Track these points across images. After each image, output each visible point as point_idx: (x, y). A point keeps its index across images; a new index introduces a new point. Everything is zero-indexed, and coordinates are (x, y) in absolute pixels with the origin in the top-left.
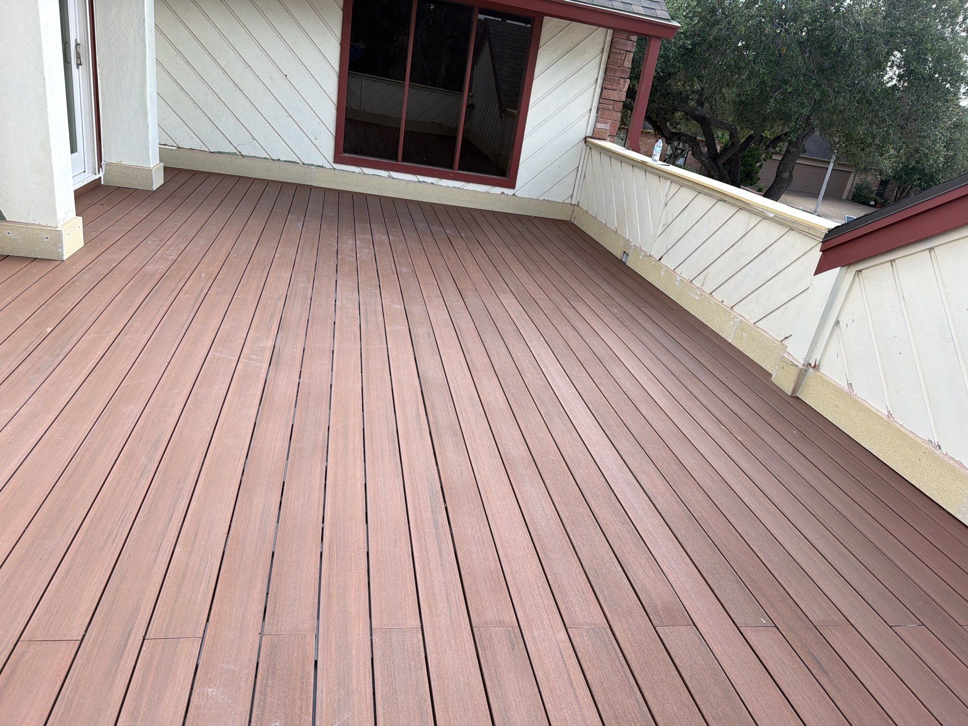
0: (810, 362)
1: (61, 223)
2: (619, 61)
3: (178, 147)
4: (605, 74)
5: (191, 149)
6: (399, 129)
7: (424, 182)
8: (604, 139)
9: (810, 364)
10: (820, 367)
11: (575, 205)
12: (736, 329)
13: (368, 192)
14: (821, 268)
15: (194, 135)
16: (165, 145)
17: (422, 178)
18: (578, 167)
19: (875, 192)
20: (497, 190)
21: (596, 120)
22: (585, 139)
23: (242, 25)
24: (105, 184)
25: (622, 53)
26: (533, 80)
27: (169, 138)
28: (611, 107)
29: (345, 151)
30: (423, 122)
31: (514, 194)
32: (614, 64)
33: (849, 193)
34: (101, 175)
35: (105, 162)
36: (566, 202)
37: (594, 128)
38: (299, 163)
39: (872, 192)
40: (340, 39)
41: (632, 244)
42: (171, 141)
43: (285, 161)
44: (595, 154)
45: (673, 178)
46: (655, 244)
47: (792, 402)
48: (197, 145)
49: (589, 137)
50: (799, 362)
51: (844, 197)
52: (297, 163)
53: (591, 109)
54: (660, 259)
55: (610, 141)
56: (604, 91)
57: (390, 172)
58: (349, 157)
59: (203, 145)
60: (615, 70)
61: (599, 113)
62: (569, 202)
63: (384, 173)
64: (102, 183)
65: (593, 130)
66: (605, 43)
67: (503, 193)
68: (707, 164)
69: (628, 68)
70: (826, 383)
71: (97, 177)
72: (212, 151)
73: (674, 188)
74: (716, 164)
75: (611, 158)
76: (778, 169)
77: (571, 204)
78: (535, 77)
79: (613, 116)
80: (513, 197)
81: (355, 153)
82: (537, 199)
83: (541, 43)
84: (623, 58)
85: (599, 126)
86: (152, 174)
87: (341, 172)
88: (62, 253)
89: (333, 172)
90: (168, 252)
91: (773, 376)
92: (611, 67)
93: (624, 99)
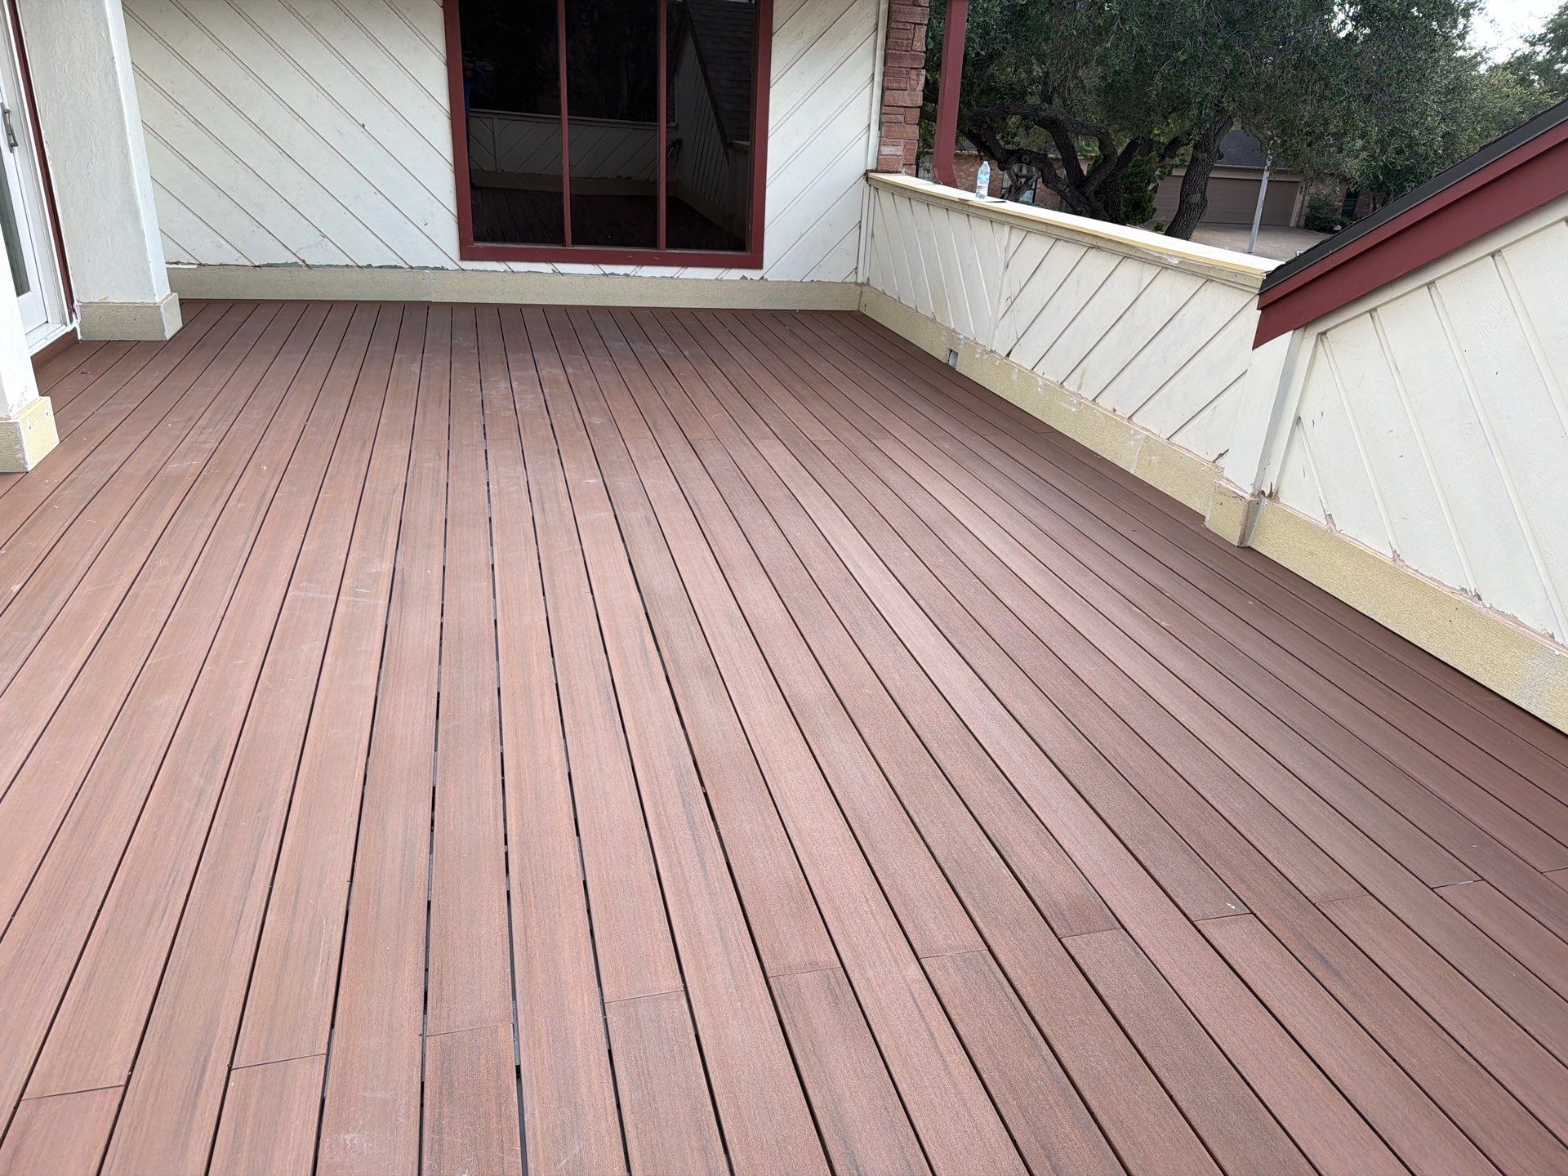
0: (1262, 489)
1: (15, 410)
2: (905, 42)
3: (200, 265)
4: (885, 66)
5: (220, 265)
6: (561, 194)
7: (613, 274)
8: (897, 172)
9: (1263, 493)
10: (1280, 495)
11: (863, 283)
12: (1140, 451)
13: (524, 302)
14: (1262, 337)
15: (223, 242)
16: (177, 263)
17: (608, 269)
18: (860, 222)
19: (1340, 211)
20: (735, 274)
21: (880, 142)
22: (866, 174)
23: (280, 50)
24: (85, 339)
25: (909, 28)
26: (769, 88)
27: (182, 252)
28: (901, 118)
29: (477, 239)
30: (601, 178)
31: (762, 278)
32: (897, 48)
33: (1300, 216)
34: (76, 324)
35: (79, 302)
36: (848, 280)
37: (878, 155)
38: (404, 268)
39: (1336, 210)
40: (445, 55)
41: (962, 337)
42: (188, 256)
43: (380, 267)
44: (885, 198)
45: (1012, 221)
46: (997, 332)
47: (1241, 555)
48: (232, 258)
49: (872, 171)
50: (1244, 491)
51: (1292, 224)
52: (400, 267)
53: (869, 125)
54: (1008, 355)
55: (907, 174)
56: (887, 93)
57: (555, 264)
58: (485, 249)
59: (239, 255)
60: (900, 57)
61: (883, 129)
62: (853, 280)
63: (545, 268)
64: (79, 337)
65: (878, 158)
66: (878, 15)
67: (744, 278)
68: (1068, 194)
69: (921, 52)
70: (1291, 518)
71: (69, 328)
72: (257, 264)
73: (1017, 237)
74: (1083, 194)
75: (912, 202)
76: (1182, 191)
77: (856, 283)
78: (772, 84)
79: (906, 132)
80: (761, 282)
81: (494, 240)
82: (801, 281)
83: (775, 28)
84: (911, 36)
85: (886, 150)
86: (160, 313)
87: (474, 274)
88: (24, 459)
89: (461, 275)
90: (203, 437)
91: (1207, 519)
92: (894, 52)
93: (920, 102)
